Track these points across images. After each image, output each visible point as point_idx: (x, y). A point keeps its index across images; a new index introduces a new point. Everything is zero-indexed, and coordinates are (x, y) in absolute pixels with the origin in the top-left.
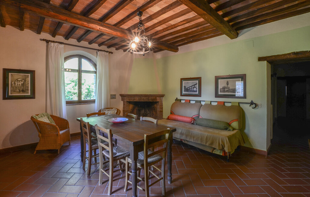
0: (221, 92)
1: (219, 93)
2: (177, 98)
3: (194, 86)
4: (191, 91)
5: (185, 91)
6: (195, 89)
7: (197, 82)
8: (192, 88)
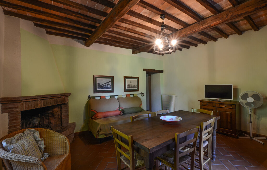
0: (127, 88)
1: (127, 89)
2: (89, 96)
3: (107, 83)
4: (105, 88)
5: (98, 88)
6: (109, 86)
7: (110, 80)
8: (106, 85)
